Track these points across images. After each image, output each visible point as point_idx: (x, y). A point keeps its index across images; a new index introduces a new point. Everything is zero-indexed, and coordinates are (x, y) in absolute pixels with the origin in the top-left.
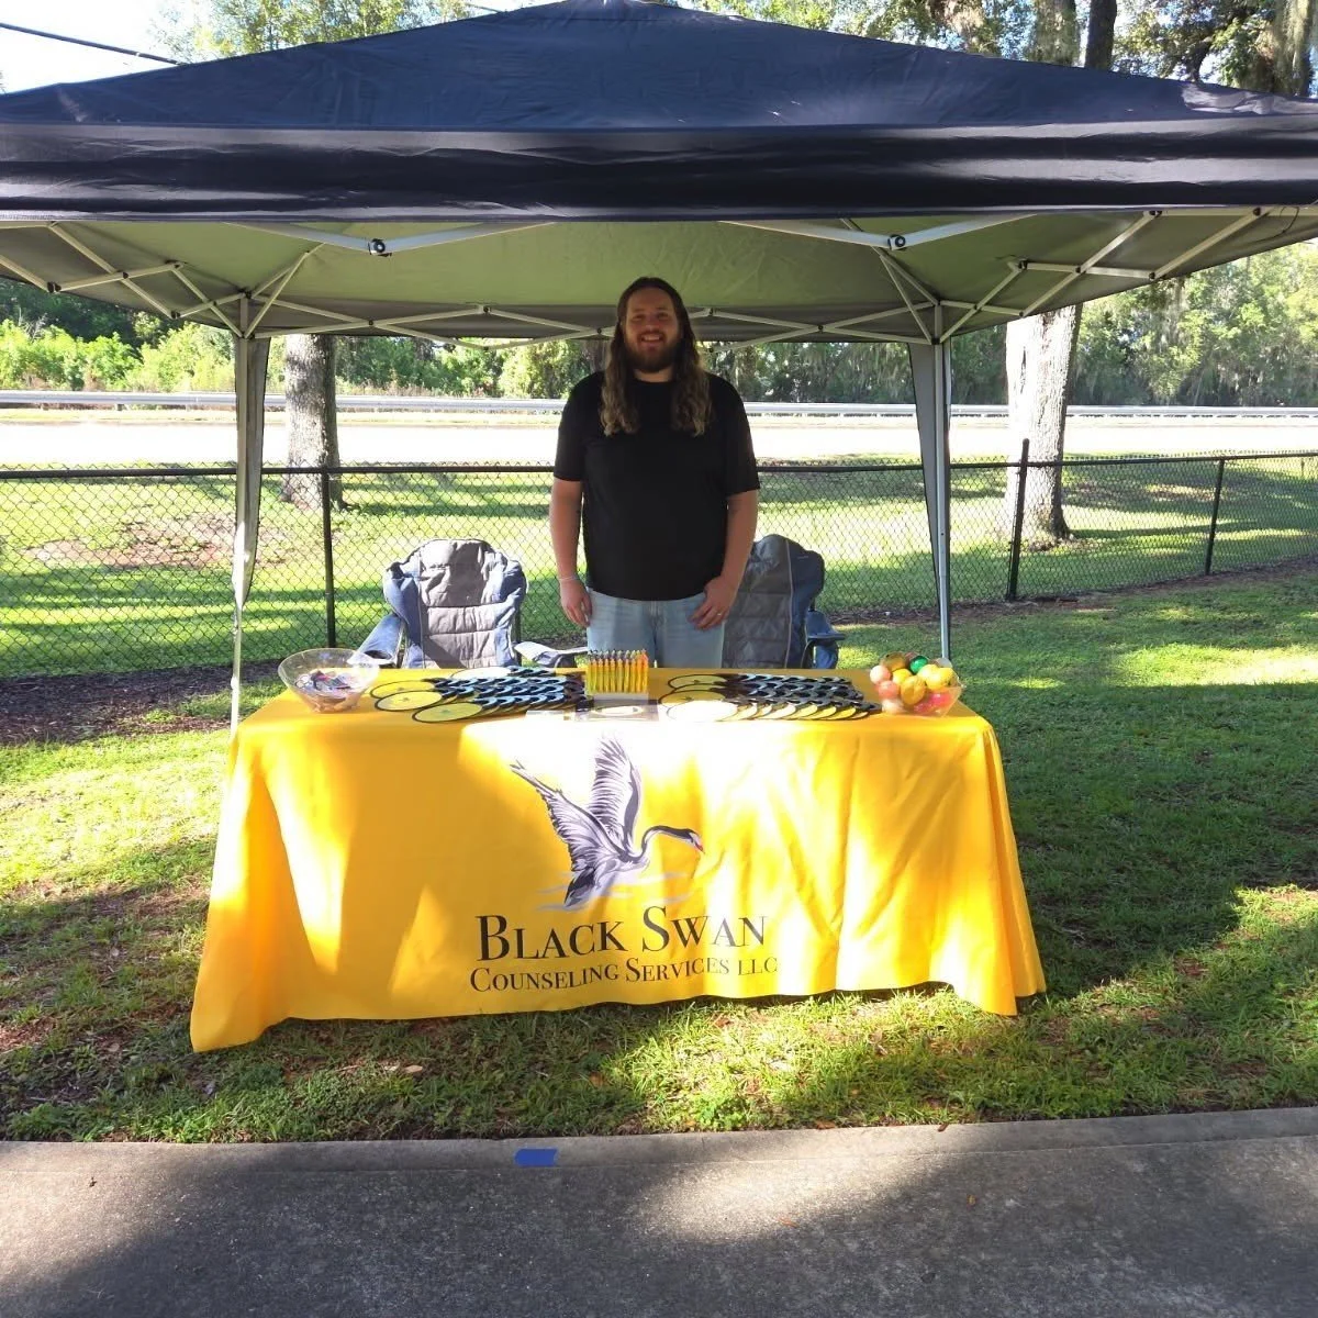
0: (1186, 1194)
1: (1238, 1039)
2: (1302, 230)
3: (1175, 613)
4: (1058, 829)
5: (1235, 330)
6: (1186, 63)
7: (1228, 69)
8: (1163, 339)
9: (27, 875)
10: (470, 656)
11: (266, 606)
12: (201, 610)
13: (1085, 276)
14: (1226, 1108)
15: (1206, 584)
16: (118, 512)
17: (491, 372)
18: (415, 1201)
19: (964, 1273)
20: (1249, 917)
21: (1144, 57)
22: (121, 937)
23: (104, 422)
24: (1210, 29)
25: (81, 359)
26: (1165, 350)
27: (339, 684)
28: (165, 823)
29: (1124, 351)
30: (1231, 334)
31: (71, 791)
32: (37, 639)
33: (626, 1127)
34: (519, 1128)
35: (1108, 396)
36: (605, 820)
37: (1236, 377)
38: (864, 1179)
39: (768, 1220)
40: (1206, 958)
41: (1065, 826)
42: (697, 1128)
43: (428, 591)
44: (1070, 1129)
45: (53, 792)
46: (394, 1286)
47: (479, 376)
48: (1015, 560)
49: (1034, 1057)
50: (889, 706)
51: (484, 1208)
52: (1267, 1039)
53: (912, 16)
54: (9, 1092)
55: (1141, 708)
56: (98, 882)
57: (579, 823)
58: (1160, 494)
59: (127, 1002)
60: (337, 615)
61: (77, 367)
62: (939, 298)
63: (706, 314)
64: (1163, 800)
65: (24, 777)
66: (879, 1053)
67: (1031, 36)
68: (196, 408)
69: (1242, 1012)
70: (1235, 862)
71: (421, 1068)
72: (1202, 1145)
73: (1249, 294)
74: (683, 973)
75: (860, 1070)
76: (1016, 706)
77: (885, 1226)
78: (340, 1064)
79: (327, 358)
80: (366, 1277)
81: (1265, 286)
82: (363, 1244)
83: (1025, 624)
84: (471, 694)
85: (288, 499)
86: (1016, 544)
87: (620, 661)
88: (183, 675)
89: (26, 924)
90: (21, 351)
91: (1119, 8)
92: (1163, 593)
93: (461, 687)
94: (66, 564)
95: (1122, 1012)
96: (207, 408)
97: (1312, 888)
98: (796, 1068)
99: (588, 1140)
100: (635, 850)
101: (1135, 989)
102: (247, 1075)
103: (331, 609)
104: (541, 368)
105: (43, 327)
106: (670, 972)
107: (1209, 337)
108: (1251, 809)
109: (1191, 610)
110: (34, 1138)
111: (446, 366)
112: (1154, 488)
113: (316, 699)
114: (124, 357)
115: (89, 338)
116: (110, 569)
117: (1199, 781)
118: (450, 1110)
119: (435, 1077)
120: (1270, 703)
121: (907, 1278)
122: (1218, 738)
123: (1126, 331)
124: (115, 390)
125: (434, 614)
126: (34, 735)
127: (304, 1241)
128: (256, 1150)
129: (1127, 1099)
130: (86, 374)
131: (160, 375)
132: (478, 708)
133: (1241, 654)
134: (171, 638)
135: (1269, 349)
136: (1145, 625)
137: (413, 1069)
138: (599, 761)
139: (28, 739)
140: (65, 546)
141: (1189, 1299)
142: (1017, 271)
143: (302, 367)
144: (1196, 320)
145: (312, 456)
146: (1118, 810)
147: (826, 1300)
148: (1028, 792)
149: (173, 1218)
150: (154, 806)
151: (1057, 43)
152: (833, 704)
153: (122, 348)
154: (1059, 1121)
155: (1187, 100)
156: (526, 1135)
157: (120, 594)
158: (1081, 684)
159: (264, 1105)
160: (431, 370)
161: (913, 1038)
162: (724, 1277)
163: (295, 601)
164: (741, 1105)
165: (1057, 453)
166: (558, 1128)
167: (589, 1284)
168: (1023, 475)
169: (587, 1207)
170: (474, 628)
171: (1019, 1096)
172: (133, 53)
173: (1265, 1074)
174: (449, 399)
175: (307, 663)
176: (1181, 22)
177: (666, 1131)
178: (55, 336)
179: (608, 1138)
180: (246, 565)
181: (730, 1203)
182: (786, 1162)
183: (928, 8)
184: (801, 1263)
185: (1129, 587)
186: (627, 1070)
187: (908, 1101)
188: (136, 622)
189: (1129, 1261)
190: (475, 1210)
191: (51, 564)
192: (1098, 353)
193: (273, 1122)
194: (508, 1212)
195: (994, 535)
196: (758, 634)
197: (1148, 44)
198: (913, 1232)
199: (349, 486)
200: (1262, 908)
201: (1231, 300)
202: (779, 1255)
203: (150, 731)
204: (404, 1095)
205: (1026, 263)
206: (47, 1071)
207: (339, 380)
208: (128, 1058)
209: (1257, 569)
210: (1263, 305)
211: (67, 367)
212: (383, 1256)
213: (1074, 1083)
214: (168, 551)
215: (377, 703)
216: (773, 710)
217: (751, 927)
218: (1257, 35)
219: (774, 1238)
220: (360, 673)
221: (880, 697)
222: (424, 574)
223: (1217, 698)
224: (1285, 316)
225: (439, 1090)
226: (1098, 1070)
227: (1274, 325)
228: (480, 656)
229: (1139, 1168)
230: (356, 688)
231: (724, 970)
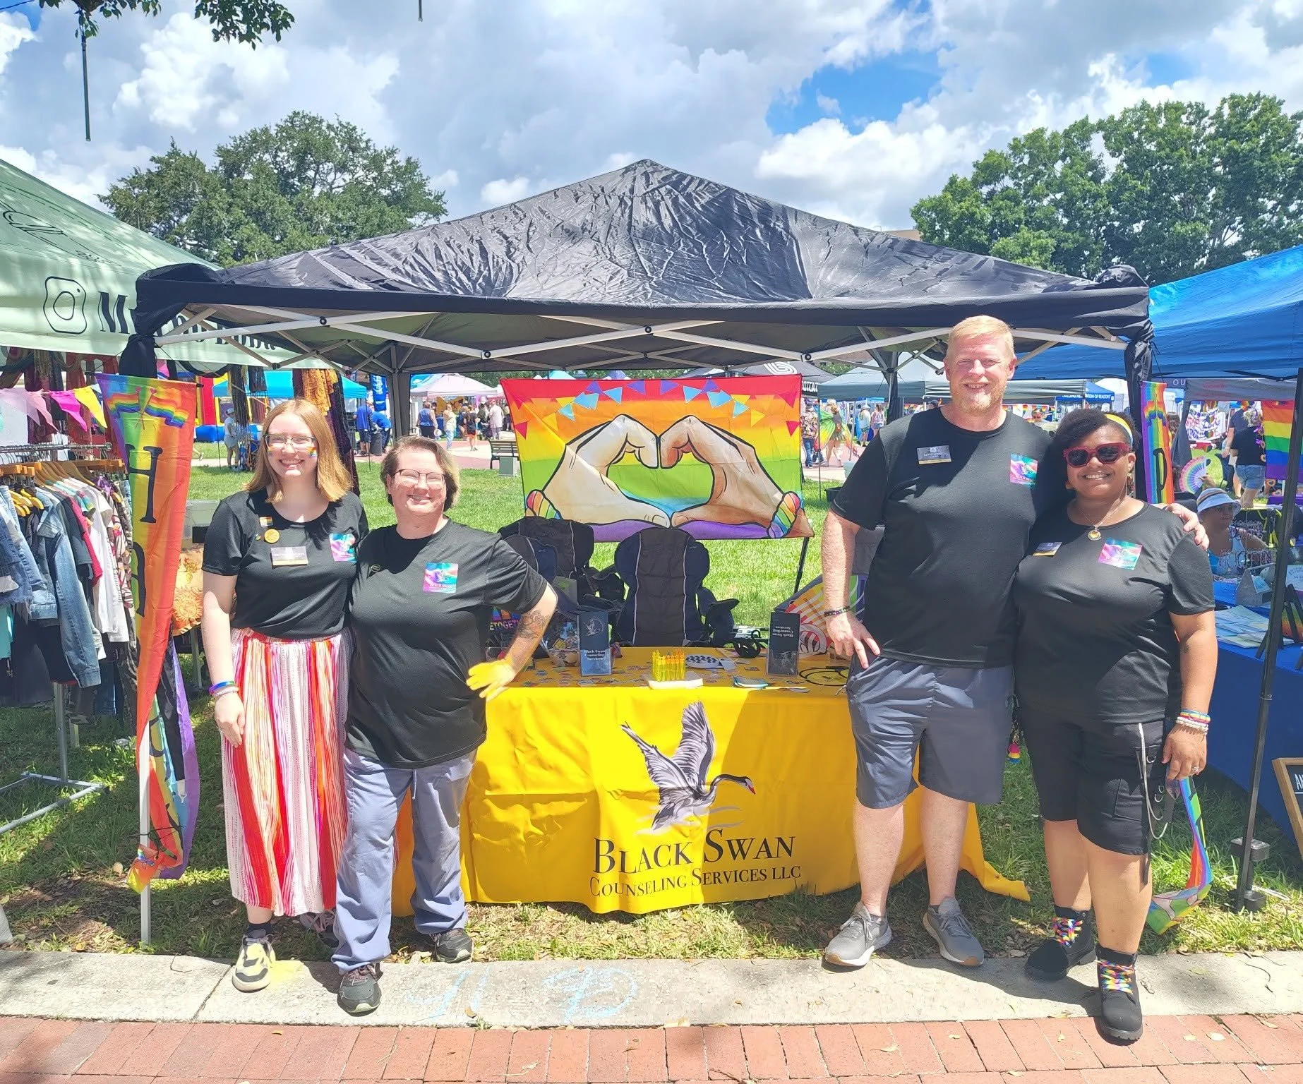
36: (687, 770)
74: (732, 878)
100: (706, 791)
217: (783, 843)
231: (763, 877)
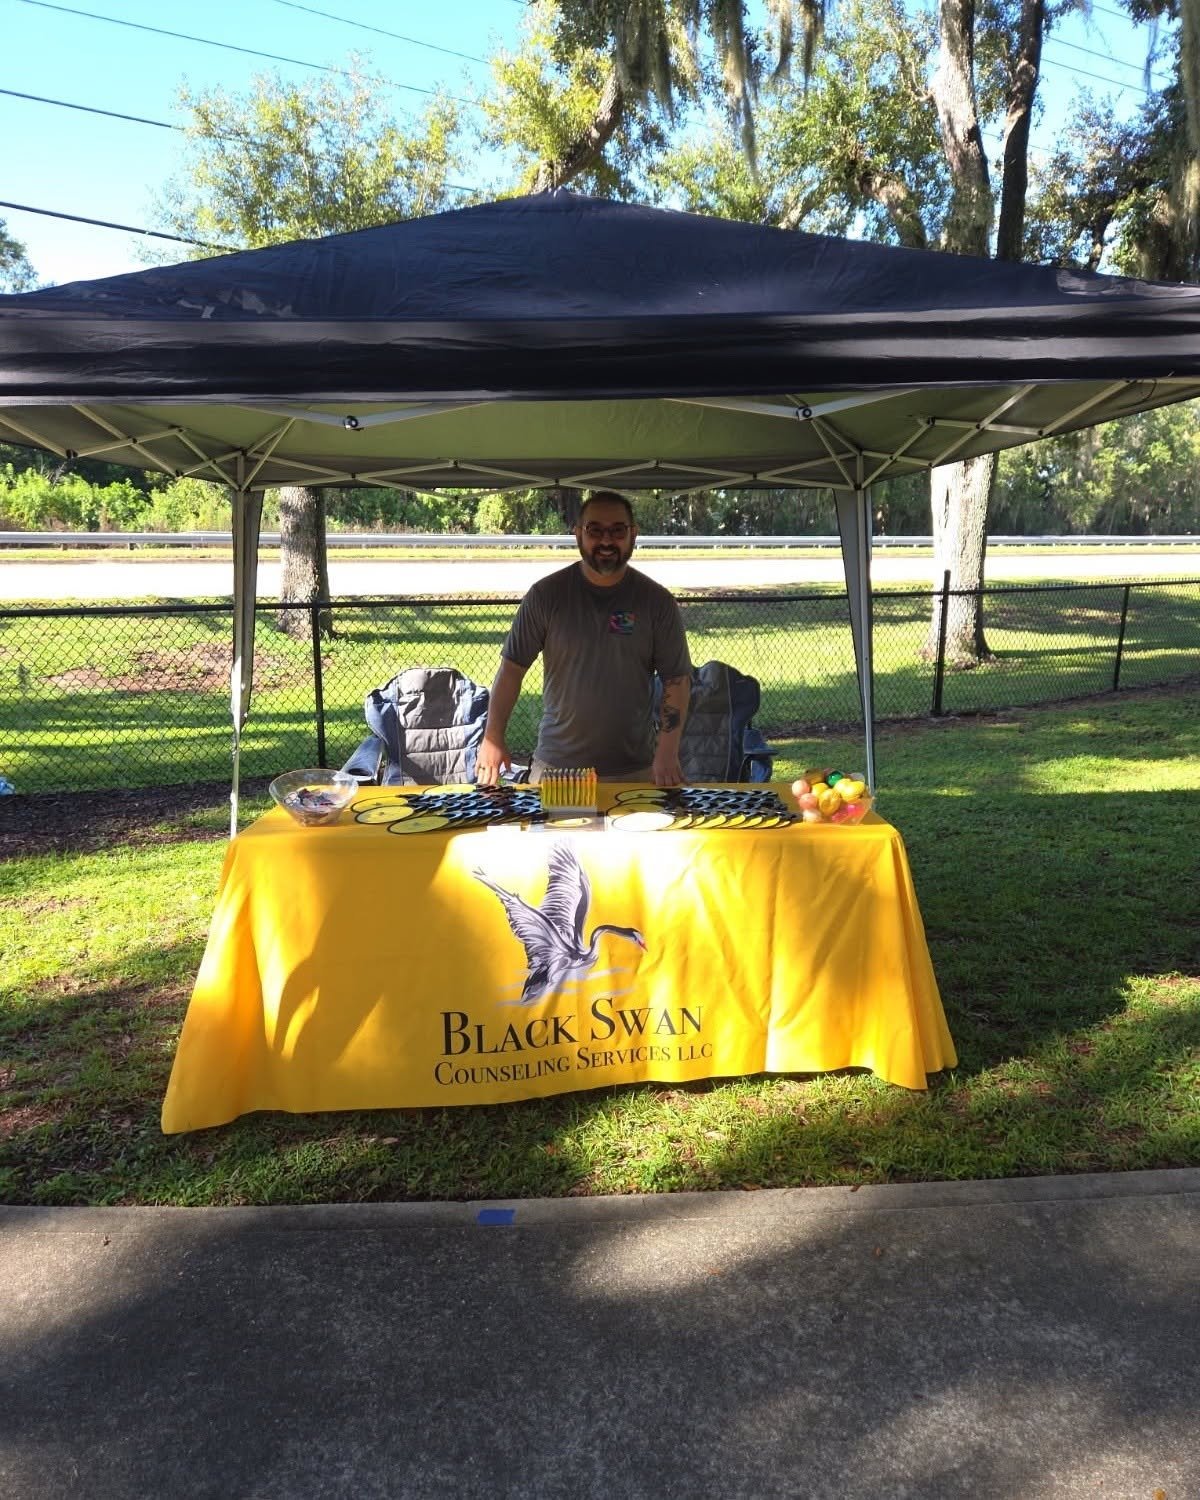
0: (1068, 1245)
1: (1119, 1107)
2: (1161, 396)
3: (1084, 726)
4: (969, 923)
5: (1145, 466)
6: (1092, 228)
7: (1128, 235)
8: (1080, 475)
9: (49, 971)
10: (443, 772)
11: (262, 727)
12: (205, 731)
13: (984, 432)
14: (1107, 1170)
15: (1115, 699)
16: (129, 644)
17: (467, 511)
18: (390, 1255)
19: (869, 1314)
20: (1135, 1001)
21: (1054, 223)
22: (132, 1026)
23: (116, 560)
24: (1113, 197)
25: (96, 502)
26: (1082, 485)
27: (323, 800)
28: (171, 924)
29: (1044, 486)
30: (1141, 469)
31: (87, 896)
32: (57, 759)
33: (576, 1190)
34: (482, 1192)
35: (1029, 526)
36: (559, 922)
37: (1147, 509)
38: (783, 1234)
39: (698, 1270)
40: (1097, 1037)
41: (976, 921)
42: (638, 1190)
43: (404, 715)
44: (968, 1190)
45: (71, 897)
46: (370, 1329)
47: (457, 514)
48: (939, 679)
49: (938, 1126)
50: (809, 816)
51: (450, 1261)
52: (1146, 1109)
53: (843, 190)
54: (33, 1164)
55: (1049, 813)
56: (111, 978)
57: (535, 923)
58: (1075, 617)
59: (137, 1083)
60: (327, 735)
61: (93, 510)
62: (860, 448)
63: (652, 465)
64: (1064, 897)
65: (45, 883)
66: (801, 1123)
67: (949, 206)
68: (200, 546)
69: (1125, 1086)
70: (1127, 951)
71: (396, 1140)
72: (1084, 1202)
73: (1157, 434)
74: (628, 1058)
75: (785, 1139)
76: (935, 812)
77: (801, 1274)
78: (324, 1136)
79: (318, 503)
80: (346, 1322)
81: (1171, 426)
82: (343, 1293)
83: (949, 736)
84: (440, 808)
85: (284, 630)
86: (940, 664)
87: (571, 778)
88: (187, 790)
89: (48, 1015)
90: (42, 496)
91: (1029, 181)
92: (1074, 708)
93: (431, 802)
94: (84, 691)
95: (1018, 1086)
96: (211, 546)
97: (1194, 974)
98: (726, 1138)
99: (542, 1201)
100: (585, 948)
101: (1031, 1066)
102: (243, 1147)
103: (321, 729)
104: (512, 507)
105: (62, 474)
106: (616, 1058)
107: (1119, 471)
108: (1143, 904)
109: (1099, 723)
110: (56, 1203)
111: (427, 506)
112: (1070, 612)
113: (303, 814)
114: (136, 500)
115: (104, 484)
116: (122, 695)
117: (1098, 879)
118: (421, 1176)
119: (409, 1148)
120: (1166, 807)
121: (819, 1319)
122: (1117, 840)
123: (1045, 467)
124: (128, 531)
125: (410, 735)
126: (55, 846)
127: (292, 1291)
128: (248, 1212)
129: (1019, 1163)
130: (101, 517)
131: (168, 517)
132: (445, 821)
133: (1143, 764)
134: (178, 757)
135: (1176, 483)
136: (1057, 737)
137: (389, 1141)
138: (552, 867)
139: (49, 849)
140: (82, 675)
141: (1066, 1337)
142: (925, 427)
143: (295, 512)
144: (1110, 457)
145: (303, 593)
146: (1024, 905)
147: (748, 1338)
148: (944, 889)
149: (177, 1272)
150: (162, 909)
151: (974, 213)
152: (759, 814)
153: (133, 492)
154: (958, 1183)
155: (1060, 285)
156: (488, 1197)
157: (132, 717)
158: (997, 792)
159: (257, 1173)
160: (413, 510)
161: (833, 1110)
162: (659, 1319)
163: (289, 722)
164: (677, 1169)
165: (978, 581)
166: (516, 1190)
167: (540, 1326)
168: (945, 602)
169: (539, 1260)
170: (446, 747)
171: (924, 1160)
172: (143, 232)
173: (1142, 1139)
174: (429, 536)
175: (295, 782)
176: (1086, 191)
177: (611, 1193)
178: (73, 483)
179: (560, 1200)
180: (243, 692)
181: (666, 1255)
182: (716, 1219)
183: (856, 182)
184: (727, 1306)
185: (1043, 703)
186: (578, 1140)
187: (825, 1165)
188: (146, 743)
189: (1015, 1303)
190: (442, 1263)
191: (69, 691)
192: (1020, 488)
193: (265, 1187)
194: (471, 1264)
195: (920, 657)
196: (701, 750)
197: (1057, 212)
198: (825, 1279)
199: (337, 617)
200: (1148, 992)
201: (1141, 439)
202: (707, 1300)
203: (158, 841)
204: (381, 1163)
205: (934, 419)
206: (67, 1145)
207: (329, 520)
208: (137, 1132)
209: (1161, 685)
210: (1170, 443)
211: (84, 509)
212: (361, 1303)
213: (973, 1148)
214: (175, 677)
215: (356, 816)
216: (706, 820)
217: (689, 1016)
218: (1154, 204)
219: (704, 1285)
220: (343, 790)
221: (800, 809)
222: (401, 700)
223: (1119, 804)
224: (1191, 454)
225: (412, 1158)
226: (995, 1137)
227: (1181, 461)
228: (452, 772)
229: (1026, 1222)
230: (338, 804)
231: (666, 1057)
